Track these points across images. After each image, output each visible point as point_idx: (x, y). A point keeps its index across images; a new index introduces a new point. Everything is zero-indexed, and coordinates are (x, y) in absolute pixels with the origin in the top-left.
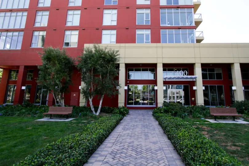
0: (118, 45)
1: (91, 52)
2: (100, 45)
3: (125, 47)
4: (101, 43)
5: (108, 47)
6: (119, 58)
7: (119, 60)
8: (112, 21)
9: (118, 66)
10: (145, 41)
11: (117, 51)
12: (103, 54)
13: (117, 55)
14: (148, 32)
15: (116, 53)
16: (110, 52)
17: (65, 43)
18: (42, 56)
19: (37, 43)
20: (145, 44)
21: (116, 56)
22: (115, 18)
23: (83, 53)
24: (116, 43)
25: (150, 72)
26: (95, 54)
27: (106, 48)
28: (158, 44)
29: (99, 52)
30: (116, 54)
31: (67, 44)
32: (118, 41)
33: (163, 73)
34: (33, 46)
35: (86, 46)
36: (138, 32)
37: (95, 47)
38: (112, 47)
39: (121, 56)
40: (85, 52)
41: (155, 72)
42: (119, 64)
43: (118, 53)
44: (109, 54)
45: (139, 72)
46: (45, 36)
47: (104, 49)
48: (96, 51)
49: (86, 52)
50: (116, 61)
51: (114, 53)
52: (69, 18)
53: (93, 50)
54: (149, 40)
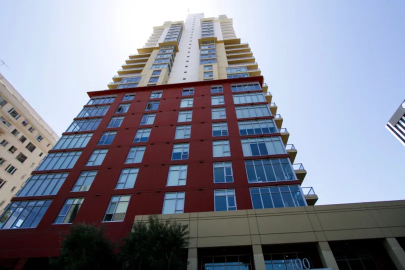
0: (187, 215)
1: (145, 228)
2: (159, 216)
3: (198, 218)
4: (160, 212)
5: (171, 220)
6: (188, 238)
7: (187, 243)
8: (179, 179)
9: (185, 254)
10: (228, 206)
11: (186, 227)
12: (162, 233)
13: (186, 233)
14: (232, 193)
15: (183, 230)
16: (173, 228)
17: (108, 215)
18: (64, 240)
19: (64, 219)
20: (227, 213)
21: (183, 235)
22: (184, 175)
23: (131, 231)
24: (185, 212)
25: (241, 263)
26: (149, 232)
27: (168, 222)
28: (250, 211)
29: (157, 229)
30: (184, 232)
31: (110, 217)
32: (187, 210)
33: (264, 265)
34: (58, 222)
35: (138, 218)
36: (218, 194)
37: (151, 221)
38: (177, 220)
39: (191, 235)
40: (133, 231)
41: (251, 264)
42: (187, 250)
43: (186, 231)
44: (172, 232)
45: (223, 264)
46: (80, 206)
47: (165, 223)
48: (152, 227)
49: (136, 229)
50: (182, 244)
51: (180, 229)
52: (123, 179)
53: (148, 225)
54: (234, 205)
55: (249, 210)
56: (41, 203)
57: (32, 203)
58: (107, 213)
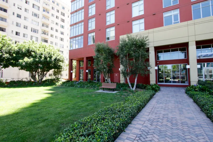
0: (147, 31)
1: (125, 41)
2: (131, 34)
3: (153, 32)
4: (132, 32)
5: (138, 35)
6: (149, 42)
7: (148, 44)
8: (139, 11)
9: (148, 50)
10: (173, 22)
11: (147, 37)
12: (134, 41)
13: (147, 40)
14: (177, 12)
15: (145, 39)
16: (140, 39)
17: (107, 38)
18: (95, 49)
19: (91, 42)
20: (173, 25)
21: (146, 41)
22: (142, 8)
23: (119, 43)
24: (145, 30)
25: (180, 52)
26: (128, 42)
27: (137, 36)
29: (132, 40)
30: (146, 40)
31: (108, 38)
32: (146, 28)
33: (196, 51)
34: (89, 44)
35: (121, 37)
36: (166, 15)
37: (128, 37)
38: (141, 35)
39: (150, 41)
40: (120, 42)
41: (186, 51)
42: (148, 48)
43: (147, 39)
44: (139, 41)
45: (168, 53)
46: (94, 36)
47: (135, 37)
48: (129, 40)
49: (122, 42)
50: (145, 45)
51: (143, 39)
53: (127, 40)
54: (178, 20)
55: (189, 22)
56: (80, 38)
57: (77, 38)
58: (107, 37)
